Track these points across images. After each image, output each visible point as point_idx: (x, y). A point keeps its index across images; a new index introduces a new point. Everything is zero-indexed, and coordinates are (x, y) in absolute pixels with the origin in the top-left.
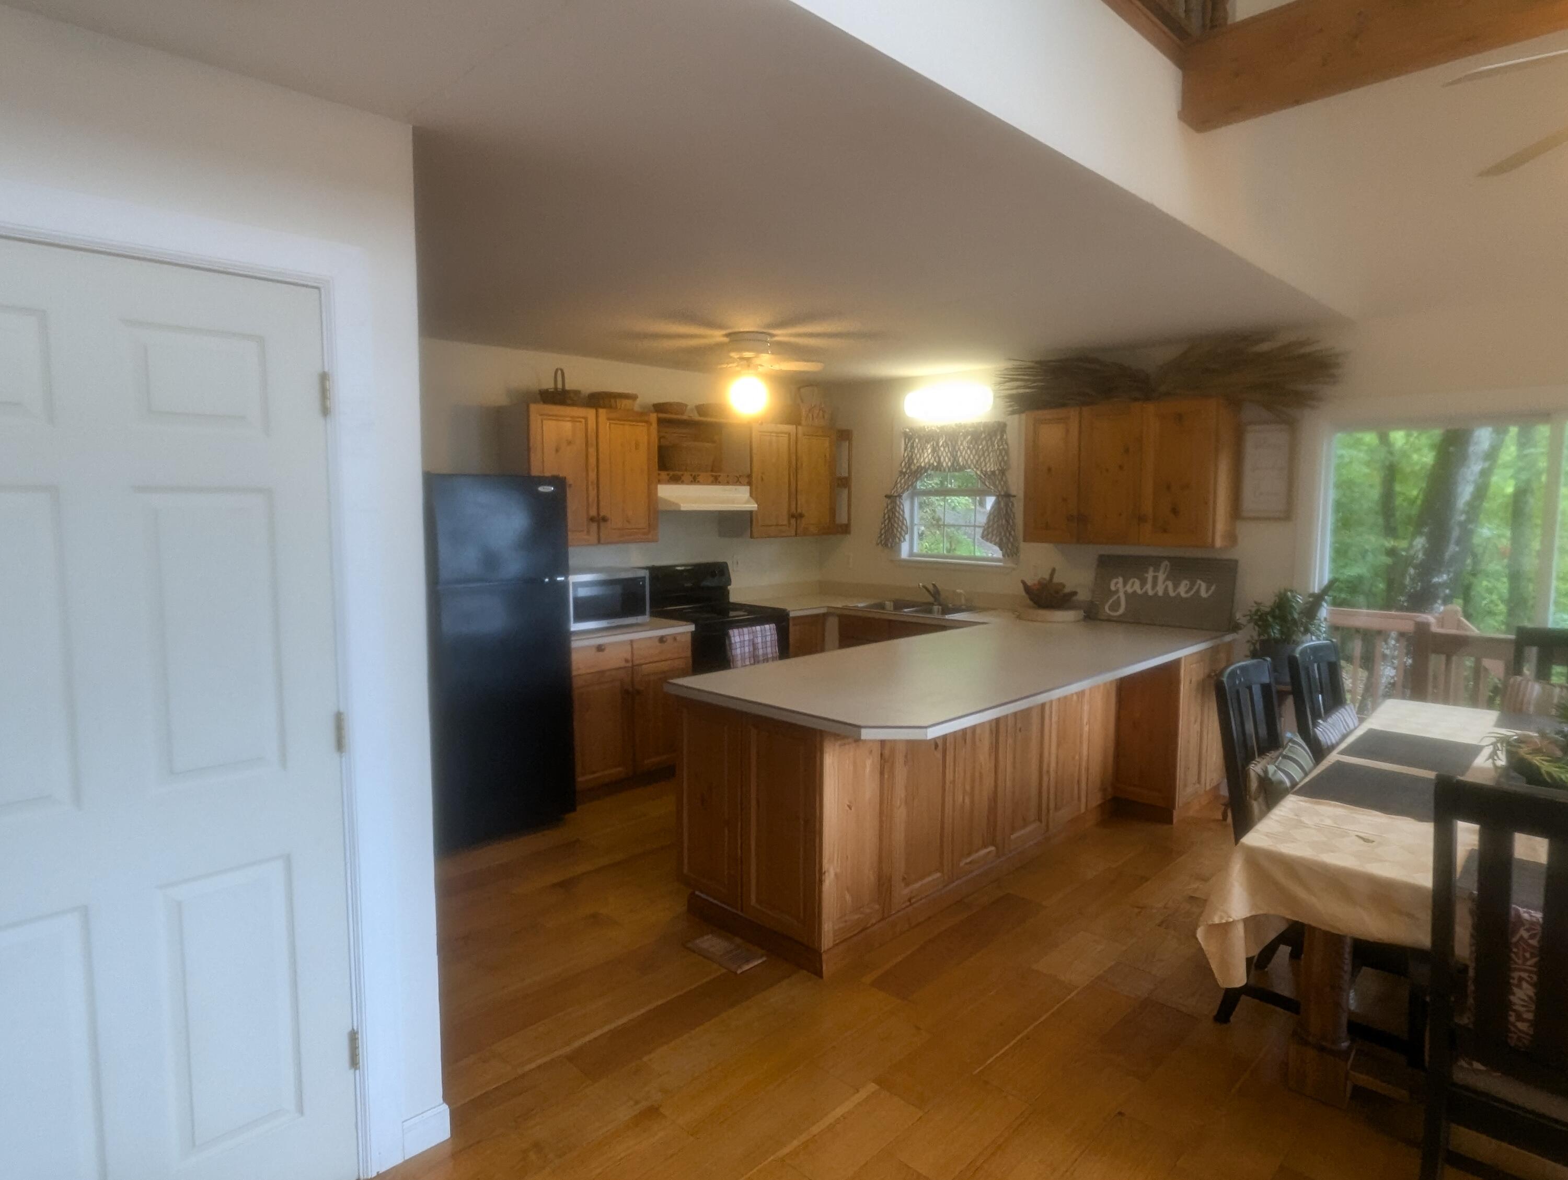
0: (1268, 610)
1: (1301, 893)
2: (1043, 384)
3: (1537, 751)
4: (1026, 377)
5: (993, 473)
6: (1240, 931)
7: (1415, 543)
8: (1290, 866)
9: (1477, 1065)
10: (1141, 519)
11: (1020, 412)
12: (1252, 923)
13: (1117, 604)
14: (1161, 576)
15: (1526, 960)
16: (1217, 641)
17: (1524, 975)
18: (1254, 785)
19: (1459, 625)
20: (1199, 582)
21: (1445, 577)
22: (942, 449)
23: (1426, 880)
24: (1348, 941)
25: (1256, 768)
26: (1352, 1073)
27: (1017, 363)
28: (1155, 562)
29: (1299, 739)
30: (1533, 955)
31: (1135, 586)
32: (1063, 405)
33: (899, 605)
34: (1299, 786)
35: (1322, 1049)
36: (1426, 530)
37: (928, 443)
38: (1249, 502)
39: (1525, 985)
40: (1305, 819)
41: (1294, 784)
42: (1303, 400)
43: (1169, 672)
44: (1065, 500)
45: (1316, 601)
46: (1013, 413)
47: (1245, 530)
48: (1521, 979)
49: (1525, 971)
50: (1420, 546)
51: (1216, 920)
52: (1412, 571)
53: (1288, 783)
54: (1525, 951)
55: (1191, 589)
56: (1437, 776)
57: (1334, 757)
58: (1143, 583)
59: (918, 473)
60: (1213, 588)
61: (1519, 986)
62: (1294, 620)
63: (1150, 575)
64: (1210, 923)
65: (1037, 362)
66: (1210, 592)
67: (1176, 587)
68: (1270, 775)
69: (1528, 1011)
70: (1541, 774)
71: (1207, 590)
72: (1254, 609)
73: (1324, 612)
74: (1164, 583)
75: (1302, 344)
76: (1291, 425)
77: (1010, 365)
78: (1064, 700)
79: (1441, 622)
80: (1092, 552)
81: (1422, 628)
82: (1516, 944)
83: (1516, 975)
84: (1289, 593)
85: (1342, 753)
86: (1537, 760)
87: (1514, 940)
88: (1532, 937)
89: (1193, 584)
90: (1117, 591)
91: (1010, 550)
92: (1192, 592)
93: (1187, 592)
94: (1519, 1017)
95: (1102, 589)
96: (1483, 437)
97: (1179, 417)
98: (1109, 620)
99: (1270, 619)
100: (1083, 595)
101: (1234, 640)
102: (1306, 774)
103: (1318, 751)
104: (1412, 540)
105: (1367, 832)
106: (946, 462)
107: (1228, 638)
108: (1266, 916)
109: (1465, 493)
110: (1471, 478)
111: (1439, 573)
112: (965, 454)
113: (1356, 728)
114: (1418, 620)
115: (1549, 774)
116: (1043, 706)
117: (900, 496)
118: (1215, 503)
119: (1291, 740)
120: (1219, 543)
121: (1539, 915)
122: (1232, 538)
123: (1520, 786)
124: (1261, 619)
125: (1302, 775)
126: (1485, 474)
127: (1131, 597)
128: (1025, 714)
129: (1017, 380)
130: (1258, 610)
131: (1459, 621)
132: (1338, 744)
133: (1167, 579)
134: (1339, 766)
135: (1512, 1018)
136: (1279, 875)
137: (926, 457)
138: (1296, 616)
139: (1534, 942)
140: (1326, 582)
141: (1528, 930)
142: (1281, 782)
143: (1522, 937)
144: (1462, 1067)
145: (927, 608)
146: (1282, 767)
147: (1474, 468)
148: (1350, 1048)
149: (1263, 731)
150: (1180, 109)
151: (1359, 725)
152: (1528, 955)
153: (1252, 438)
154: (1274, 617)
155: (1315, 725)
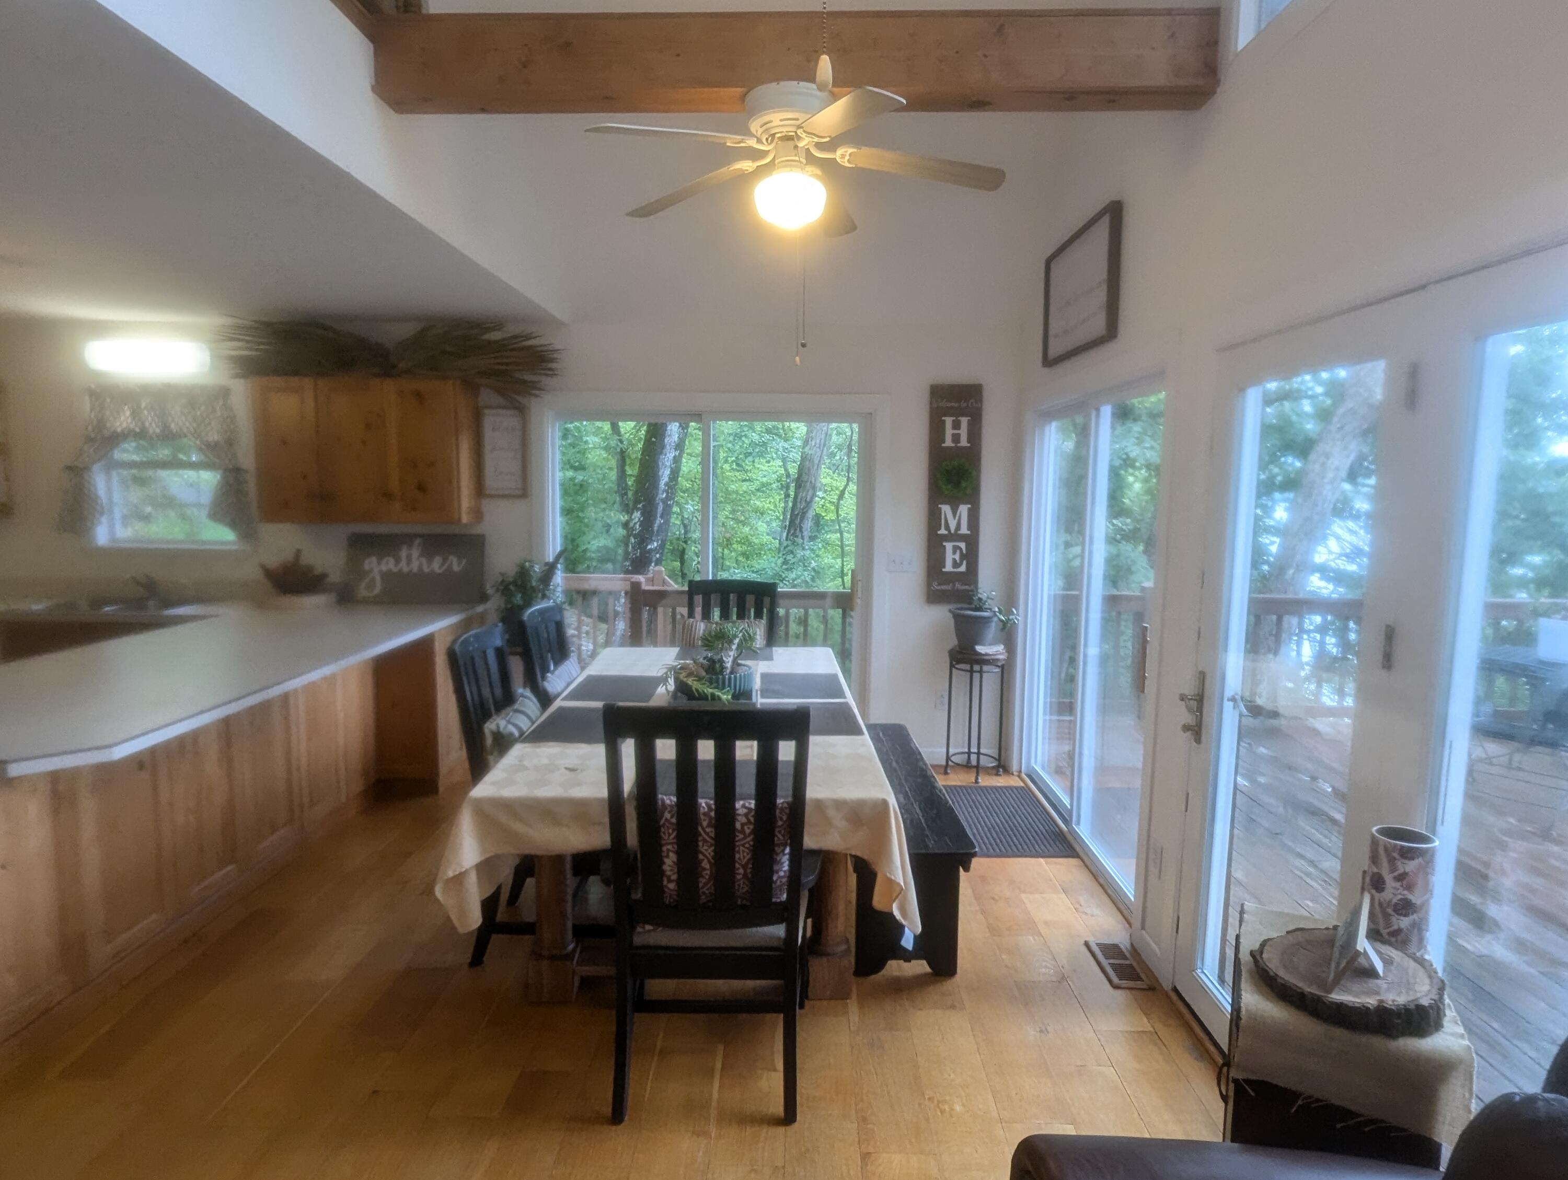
0: (511, 580)
1: (519, 827)
2: (267, 347)
3: (690, 674)
4: (247, 338)
5: (217, 444)
6: (473, 878)
7: (633, 517)
8: (510, 807)
9: (648, 927)
10: (389, 496)
11: (243, 376)
12: (485, 867)
13: (372, 582)
14: (415, 553)
15: (669, 835)
16: (470, 613)
17: (670, 847)
18: (489, 741)
19: (664, 582)
20: (451, 557)
21: (655, 544)
22: (146, 412)
23: (603, 792)
24: (569, 859)
25: (490, 726)
26: (579, 968)
27: (235, 321)
28: (408, 539)
29: (528, 693)
30: (673, 830)
31: (389, 564)
32: (296, 373)
33: (98, 602)
34: (526, 734)
35: (552, 958)
36: (640, 506)
37: (126, 405)
38: (492, 481)
39: (671, 854)
40: (526, 763)
41: (522, 733)
42: (531, 389)
43: (423, 647)
44: (305, 477)
45: (550, 570)
46: (237, 376)
47: (488, 506)
48: (668, 850)
49: (669, 844)
50: (637, 520)
51: (451, 874)
52: (633, 540)
53: (516, 734)
54: (668, 828)
55: (443, 564)
56: (605, 706)
57: (558, 704)
58: (398, 561)
59: (114, 439)
60: (464, 562)
61: (667, 856)
62: (532, 587)
63: (404, 553)
64: (445, 878)
65: (256, 321)
66: (461, 566)
67: (430, 561)
68: (501, 730)
69: (674, 874)
70: (692, 691)
71: (459, 564)
72: (500, 579)
73: (559, 578)
74: (418, 559)
75: (528, 337)
76: (521, 411)
77: (228, 321)
78: (311, 688)
79: (651, 581)
80: (341, 532)
81: (636, 586)
82: (664, 825)
83: (664, 849)
84: (527, 564)
85: (565, 699)
86: (690, 681)
87: (662, 822)
88: (672, 817)
89: (445, 560)
90: (371, 571)
91: (247, 533)
92: (445, 567)
93: (440, 568)
94: (670, 881)
95: (354, 567)
96: (673, 429)
97: (418, 395)
98: (365, 601)
99: (512, 587)
100: (335, 577)
101: (485, 610)
102: (533, 723)
103: (545, 700)
104: (632, 514)
105: (571, 762)
106: (154, 428)
107: (480, 609)
108: (497, 857)
109: (665, 475)
110: (668, 464)
111: (652, 541)
112: (179, 420)
113: (578, 676)
114: (633, 580)
115: (697, 690)
116: (286, 697)
117: (87, 468)
118: (458, 482)
119: (522, 696)
120: (465, 519)
121: (674, 799)
122: (478, 514)
123: (684, 703)
124: (505, 588)
125: (530, 724)
126: (677, 460)
127: (387, 576)
128: (265, 708)
129: (239, 340)
130: (503, 581)
131: (664, 579)
132: (562, 692)
133: (421, 555)
134: (561, 710)
135: (665, 882)
136: (504, 818)
137: (123, 420)
138: (534, 584)
139: (674, 820)
140: (559, 549)
141: (669, 812)
142: (511, 734)
143: (666, 819)
144: (640, 933)
145: (139, 603)
146: (512, 720)
147: (669, 456)
148: (574, 950)
149: (498, 691)
150: (373, 83)
151: (581, 673)
152: (670, 831)
153: (490, 421)
154: (516, 585)
155: (544, 678)
